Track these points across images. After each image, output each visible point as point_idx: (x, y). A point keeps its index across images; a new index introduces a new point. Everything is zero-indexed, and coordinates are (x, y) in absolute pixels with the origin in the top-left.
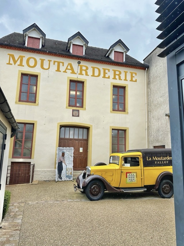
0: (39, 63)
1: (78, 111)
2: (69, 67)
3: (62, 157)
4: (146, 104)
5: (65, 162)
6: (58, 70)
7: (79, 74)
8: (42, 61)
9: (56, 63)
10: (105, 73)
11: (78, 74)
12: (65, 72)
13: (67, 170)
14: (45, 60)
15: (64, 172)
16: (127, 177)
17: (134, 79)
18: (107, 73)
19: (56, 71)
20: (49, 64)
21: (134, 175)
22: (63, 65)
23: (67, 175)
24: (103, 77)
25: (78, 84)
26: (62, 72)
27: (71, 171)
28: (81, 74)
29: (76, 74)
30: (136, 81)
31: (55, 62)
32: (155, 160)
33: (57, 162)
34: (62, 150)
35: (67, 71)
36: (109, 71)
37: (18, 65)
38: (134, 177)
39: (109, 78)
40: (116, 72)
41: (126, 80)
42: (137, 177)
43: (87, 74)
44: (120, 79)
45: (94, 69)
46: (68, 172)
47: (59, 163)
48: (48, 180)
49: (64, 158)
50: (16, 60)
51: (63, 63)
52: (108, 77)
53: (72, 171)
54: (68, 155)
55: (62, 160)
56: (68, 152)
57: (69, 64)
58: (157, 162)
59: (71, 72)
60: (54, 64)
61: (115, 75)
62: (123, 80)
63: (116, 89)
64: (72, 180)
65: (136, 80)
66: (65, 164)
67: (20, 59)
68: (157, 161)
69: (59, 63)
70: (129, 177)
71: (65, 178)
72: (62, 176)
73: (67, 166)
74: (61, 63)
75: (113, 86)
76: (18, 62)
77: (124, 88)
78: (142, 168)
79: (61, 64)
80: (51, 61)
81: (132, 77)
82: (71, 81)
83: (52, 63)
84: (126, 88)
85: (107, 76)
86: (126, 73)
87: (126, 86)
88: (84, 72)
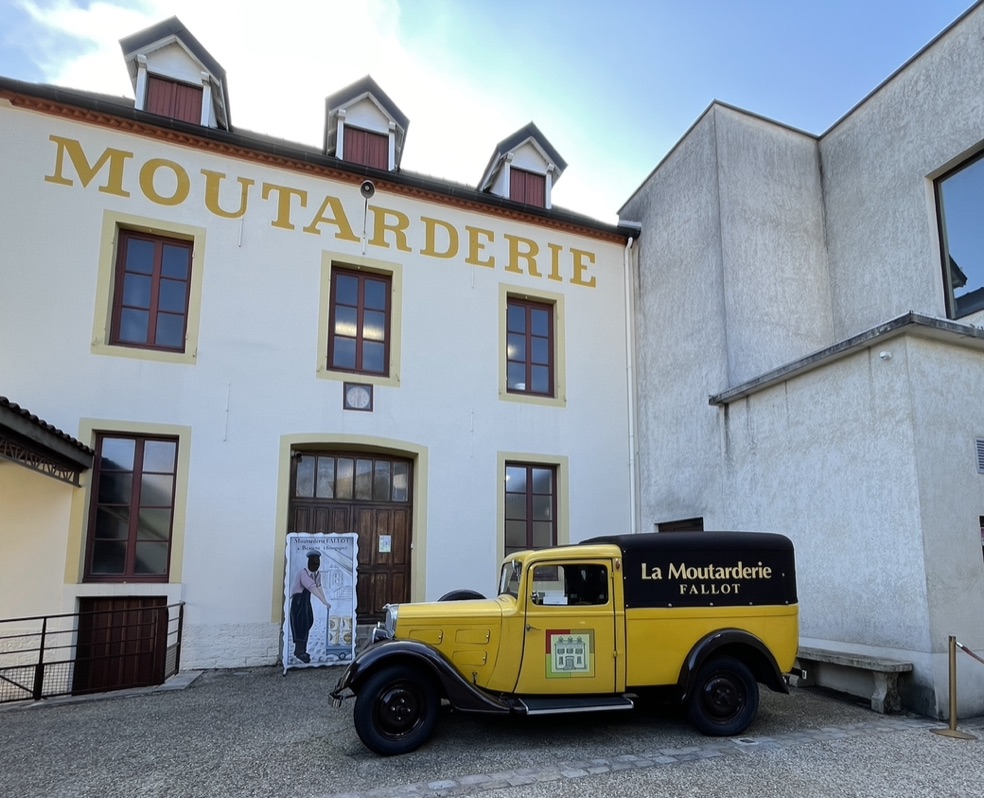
0: (198, 187)
1: (370, 387)
2: (329, 213)
3: (310, 573)
5: (321, 591)
6: (283, 221)
7: (370, 242)
8: (213, 180)
9: (275, 194)
10: (475, 246)
11: (365, 241)
12: (312, 229)
13: (330, 624)
14: (224, 176)
15: (316, 633)
17: (586, 276)
18: (482, 247)
19: (274, 223)
20: (245, 194)
22: (304, 203)
23: (333, 642)
24: (467, 261)
25: (369, 283)
26: (299, 227)
27: (347, 627)
28: (378, 240)
29: (358, 240)
30: (592, 283)
31: (267, 188)
32: (681, 580)
33: (288, 593)
35: (319, 226)
36: (491, 238)
37: (102, 189)
39: (491, 263)
40: (519, 243)
41: (555, 275)
43: (402, 244)
44: (533, 270)
45: (430, 223)
46: (333, 633)
47: (295, 597)
48: (244, 665)
49: (316, 578)
50: (91, 166)
51: (303, 195)
52: (486, 259)
54: (334, 564)
55: (309, 583)
56: (333, 554)
57: (329, 199)
58: (688, 588)
59: (339, 231)
60: (265, 196)
61: (514, 254)
62: (545, 276)
63: (521, 310)
65: (593, 279)
66: (322, 599)
67: (109, 160)
68: (689, 582)
69: (285, 193)
71: (324, 656)
72: (308, 646)
73: (329, 607)
74: (293, 195)
75: (508, 298)
77: (548, 306)
79: (295, 199)
80: (252, 182)
81: (578, 267)
82: (338, 269)
83: (255, 192)
84: (558, 309)
85: (483, 256)
86: (555, 249)
87: (555, 301)
88: (390, 236)
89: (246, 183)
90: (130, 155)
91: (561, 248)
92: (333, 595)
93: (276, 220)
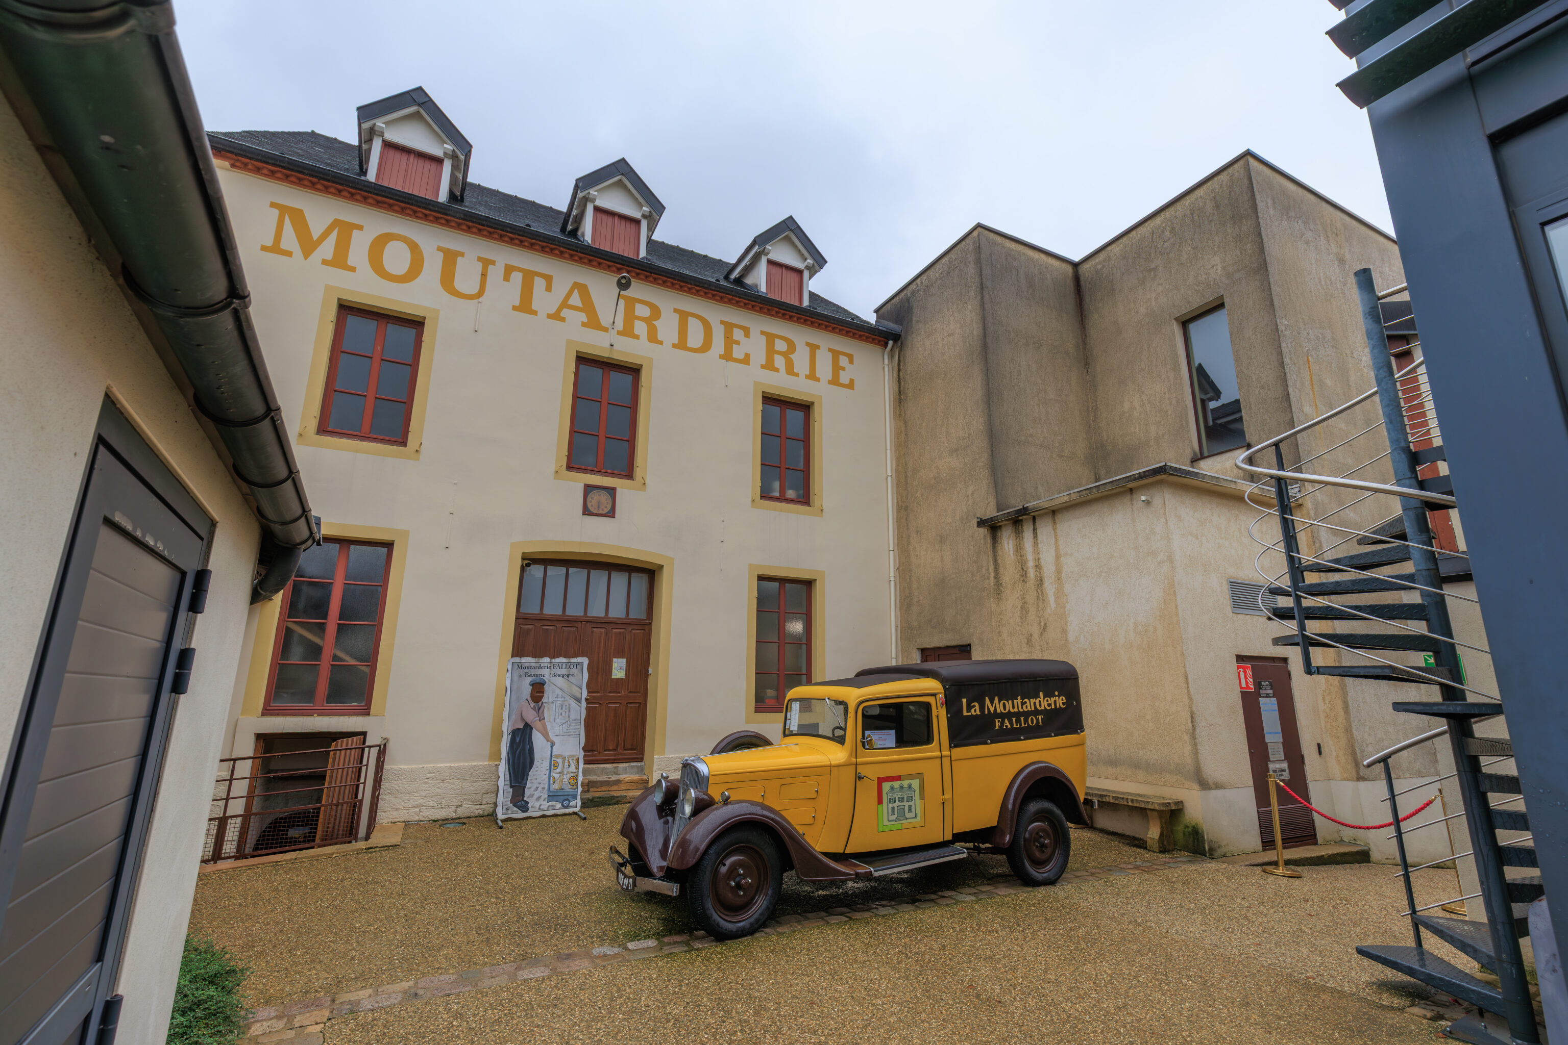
0: (433, 264)
1: (612, 491)
2: (576, 300)
3: (533, 704)
4: (889, 479)
5: (545, 727)
6: (525, 306)
7: (619, 333)
8: (450, 258)
9: (517, 277)
10: (730, 342)
11: (614, 332)
12: (556, 316)
13: (553, 765)
14: (462, 254)
16: (880, 802)
17: (844, 378)
18: (738, 343)
19: (515, 308)
20: (484, 275)
21: (910, 787)
22: (549, 288)
23: (556, 786)
24: (721, 357)
25: (614, 375)
26: (542, 314)
27: (573, 769)
28: (628, 332)
29: (606, 330)
30: (851, 385)
31: (509, 270)
32: (996, 715)
33: (506, 728)
34: (532, 672)
35: (565, 313)
36: (747, 335)
37: (325, 262)
38: (910, 799)
39: (746, 360)
40: (777, 341)
41: (812, 376)
42: (922, 797)
43: (653, 337)
44: (790, 371)
45: (684, 316)
46: (557, 776)
47: (514, 733)
48: (454, 815)
49: (539, 710)
50: (315, 237)
51: (549, 279)
52: (741, 356)
53: (577, 768)
54: (560, 693)
55: (530, 716)
56: (560, 681)
57: (576, 285)
58: (1002, 723)
59: (586, 320)
60: (507, 278)
61: (771, 351)
62: (802, 376)
63: (776, 410)
64: (576, 810)
65: (852, 381)
66: (546, 735)
67: (335, 233)
68: (1002, 716)
69: (529, 277)
70: (892, 801)
71: (545, 805)
72: (527, 793)
73: (553, 744)
74: (536, 278)
75: (763, 397)
76: (327, 249)
77: (806, 408)
78: (946, 753)
79: (539, 283)
80: (493, 263)
81: (837, 368)
82: (583, 360)
83: (496, 273)
84: (816, 412)
85: (738, 353)
86: (813, 348)
87: (813, 403)
88: (640, 328)
89: (486, 263)
90: (360, 228)
91: (818, 347)
92: (557, 730)
93: (517, 304)
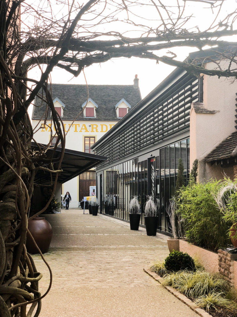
2: (84, 128)
6: (76, 131)
9: (74, 126)
12: (81, 131)
14: (66, 124)
19: (74, 131)
22: (79, 127)
25: (91, 139)
26: (78, 131)
28: (92, 131)
29: (89, 132)
35: (82, 130)
43: (97, 131)
45: (102, 126)
57: (83, 125)
59: (85, 131)
74: (77, 125)
82: (86, 137)
88: (95, 130)
89: (69, 125)
